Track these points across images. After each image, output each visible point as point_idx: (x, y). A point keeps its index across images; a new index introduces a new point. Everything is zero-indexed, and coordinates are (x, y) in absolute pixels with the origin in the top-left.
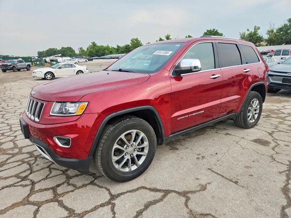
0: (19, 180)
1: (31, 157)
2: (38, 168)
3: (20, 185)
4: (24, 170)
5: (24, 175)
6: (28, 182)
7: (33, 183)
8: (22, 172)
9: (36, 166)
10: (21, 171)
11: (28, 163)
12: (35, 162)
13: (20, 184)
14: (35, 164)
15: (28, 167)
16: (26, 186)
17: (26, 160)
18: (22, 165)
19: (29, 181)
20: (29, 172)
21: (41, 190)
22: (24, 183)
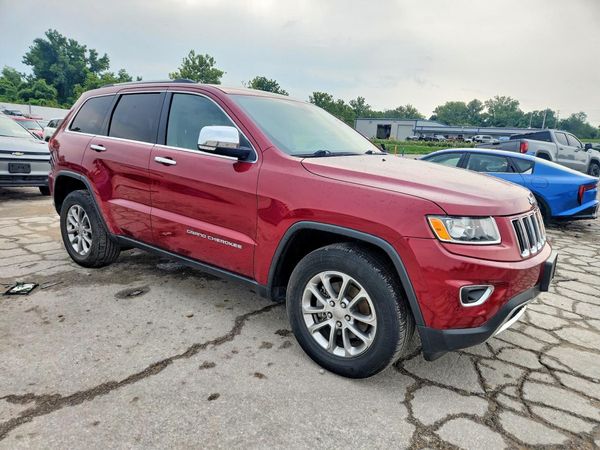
0: (558, 374)
1: (500, 407)
2: (512, 370)
3: (560, 364)
4: (539, 386)
5: (545, 377)
6: (546, 361)
7: (539, 355)
8: (546, 384)
9: (514, 376)
10: (546, 388)
11: (520, 395)
12: (504, 387)
13: (561, 368)
14: (509, 381)
15: (527, 388)
16: (553, 358)
17: (518, 406)
18: (537, 400)
19: (543, 361)
20: (533, 375)
21: (538, 340)
22: (553, 365)
